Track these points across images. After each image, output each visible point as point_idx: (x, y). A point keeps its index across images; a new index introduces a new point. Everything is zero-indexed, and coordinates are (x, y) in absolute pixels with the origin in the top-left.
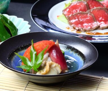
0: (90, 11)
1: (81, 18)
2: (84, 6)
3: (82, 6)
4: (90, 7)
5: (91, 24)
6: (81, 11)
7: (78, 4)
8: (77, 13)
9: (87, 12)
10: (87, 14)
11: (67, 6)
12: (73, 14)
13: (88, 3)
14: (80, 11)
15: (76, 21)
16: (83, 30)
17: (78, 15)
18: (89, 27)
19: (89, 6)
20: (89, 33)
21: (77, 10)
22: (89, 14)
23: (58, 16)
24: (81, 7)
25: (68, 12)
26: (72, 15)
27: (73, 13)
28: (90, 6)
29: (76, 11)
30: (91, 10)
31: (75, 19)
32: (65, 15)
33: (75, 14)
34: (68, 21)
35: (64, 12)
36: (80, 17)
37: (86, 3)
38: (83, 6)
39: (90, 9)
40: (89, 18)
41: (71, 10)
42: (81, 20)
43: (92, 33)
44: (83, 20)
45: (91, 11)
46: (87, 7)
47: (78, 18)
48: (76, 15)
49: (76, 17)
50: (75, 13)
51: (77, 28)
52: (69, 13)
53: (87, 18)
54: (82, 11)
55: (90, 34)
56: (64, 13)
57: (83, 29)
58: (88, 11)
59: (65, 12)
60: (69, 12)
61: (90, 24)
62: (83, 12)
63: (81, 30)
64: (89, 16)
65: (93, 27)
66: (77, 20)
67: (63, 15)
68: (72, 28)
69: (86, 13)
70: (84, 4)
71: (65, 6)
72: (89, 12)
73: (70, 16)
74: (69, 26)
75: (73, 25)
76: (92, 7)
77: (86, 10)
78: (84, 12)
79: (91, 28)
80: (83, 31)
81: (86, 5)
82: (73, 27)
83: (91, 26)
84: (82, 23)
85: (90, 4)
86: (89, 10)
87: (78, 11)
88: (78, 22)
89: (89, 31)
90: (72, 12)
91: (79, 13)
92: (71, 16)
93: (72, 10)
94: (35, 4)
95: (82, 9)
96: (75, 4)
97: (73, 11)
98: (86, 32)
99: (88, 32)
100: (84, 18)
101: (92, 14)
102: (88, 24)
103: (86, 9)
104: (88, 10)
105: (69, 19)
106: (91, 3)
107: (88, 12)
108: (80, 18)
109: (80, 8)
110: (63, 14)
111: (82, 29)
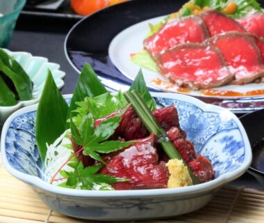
0: (211, 42)
1: (190, 58)
2: (197, 30)
3: (190, 28)
4: (212, 33)
5: (215, 73)
6: (188, 42)
7: (182, 25)
8: (179, 45)
9: (204, 43)
10: (204, 47)
11: (156, 31)
12: (171, 49)
13: (205, 22)
14: (186, 41)
15: (177, 65)
16: (194, 85)
17: (183, 50)
18: (210, 80)
19: (208, 29)
20: (208, 93)
21: (179, 38)
22: (208, 48)
23: (132, 55)
24: (188, 31)
25: (157, 43)
26: (166, 52)
27: (169, 47)
28: (212, 28)
29: (178, 40)
30: (213, 40)
31: (175, 60)
32: (150, 52)
33: (174, 49)
34: (158, 65)
35: (147, 45)
36: (187, 55)
37: (200, 22)
38: (195, 29)
39: (210, 35)
40: (208, 58)
41: (164, 39)
42: (189, 62)
43: (216, 92)
44: (195, 63)
45: (214, 42)
46: (205, 32)
47: (182, 59)
48: (178, 51)
49: (177, 56)
50: (175, 46)
51: (180, 82)
52: (159, 47)
53: (204, 58)
54: (191, 40)
55: (211, 94)
56: (148, 47)
57: (195, 83)
58: (206, 40)
59: (150, 43)
60: (160, 44)
61: (211, 72)
62: (194, 44)
63: (191, 85)
64: (208, 53)
65: (219, 79)
66: (179, 62)
67: (145, 51)
68: (168, 81)
69: (201, 45)
70: (195, 23)
71: (149, 29)
72: (209, 43)
73: (163, 52)
74: (161, 77)
75: (169, 75)
76: (215, 32)
77: (202, 39)
78: (197, 43)
79: (214, 81)
80: (195, 88)
81: (202, 25)
82: (170, 78)
83: (215, 75)
84: (191, 70)
85: (210, 23)
86: (210, 39)
87: (182, 42)
88: (183, 67)
89: (210, 87)
90: (168, 44)
91: (184, 47)
92: (164, 54)
93: (168, 40)
95: (192, 35)
96: (175, 24)
97: (170, 42)
98: (201, 90)
99: (207, 91)
100: (196, 58)
101: (217, 48)
102: (206, 73)
103: (202, 35)
104: (205, 38)
105: (161, 60)
106: (213, 23)
107: (206, 43)
108: (188, 58)
109: (186, 34)
110: (145, 48)
111: (193, 82)
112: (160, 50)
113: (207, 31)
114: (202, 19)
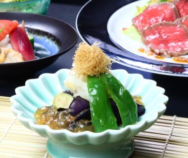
0: (181, 21)
2: (171, 12)
3: (166, 11)
4: (182, 14)
5: (183, 44)
6: (164, 21)
7: (159, 8)
8: (157, 23)
9: (175, 21)
10: (175, 25)
11: (141, 12)
12: (151, 26)
13: (177, 6)
14: (163, 20)
15: (156, 38)
16: (168, 54)
17: (160, 27)
18: (179, 50)
19: (179, 11)
20: (178, 60)
21: (157, 18)
22: (178, 26)
23: (124, 29)
24: (164, 13)
25: (142, 21)
26: (148, 28)
27: (150, 25)
28: (181, 11)
29: (157, 19)
30: (182, 19)
31: (154, 34)
32: (137, 27)
33: (154, 26)
34: (142, 38)
35: (135, 22)
36: (163, 31)
37: (173, 6)
38: (169, 12)
39: (180, 16)
40: (178, 33)
41: (147, 19)
42: (164, 36)
43: (183, 59)
44: (168, 36)
45: (183, 21)
46: (176, 14)
47: (159, 34)
48: (157, 27)
49: (156, 32)
50: (154, 24)
51: (157, 51)
52: (143, 24)
53: (175, 33)
54: (166, 20)
55: (180, 61)
56: (136, 24)
57: (169, 52)
58: (177, 20)
59: (137, 21)
60: (144, 22)
61: (180, 43)
62: (168, 22)
63: (165, 53)
64: (178, 29)
65: (185, 49)
66: (157, 36)
67: (133, 27)
68: (149, 50)
69: (173, 23)
70: (170, 7)
72: (179, 22)
73: (146, 28)
74: (144, 47)
75: (150, 45)
76: (184, 14)
77: (174, 18)
78: (170, 22)
79: (182, 51)
80: (168, 56)
81: (174, 9)
82: (150, 48)
83: (182, 46)
84: (166, 42)
85: (180, 7)
86: (180, 19)
87: (160, 20)
88: (160, 39)
89: (179, 55)
90: (150, 22)
91: (161, 25)
92: (146, 30)
93: (150, 19)
94: (83, 7)
95: (167, 16)
96: (155, 7)
97: (151, 20)
98: (173, 58)
99: (177, 58)
100: (170, 33)
101: (185, 26)
102: (176, 44)
103: (175, 16)
104: (177, 17)
105: (144, 34)
106: (183, 7)
107: (177, 22)
108: (164, 33)
109: (163, 15)
110: (133, 25)
111: (167, 51)
112: (144, 27)
113: (178, 13)
114: (175, 4)
